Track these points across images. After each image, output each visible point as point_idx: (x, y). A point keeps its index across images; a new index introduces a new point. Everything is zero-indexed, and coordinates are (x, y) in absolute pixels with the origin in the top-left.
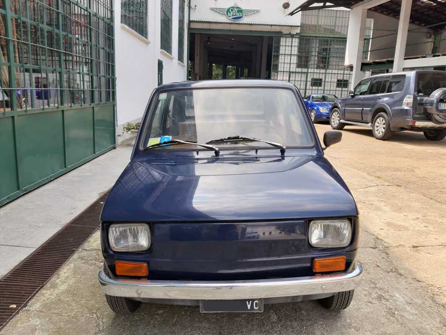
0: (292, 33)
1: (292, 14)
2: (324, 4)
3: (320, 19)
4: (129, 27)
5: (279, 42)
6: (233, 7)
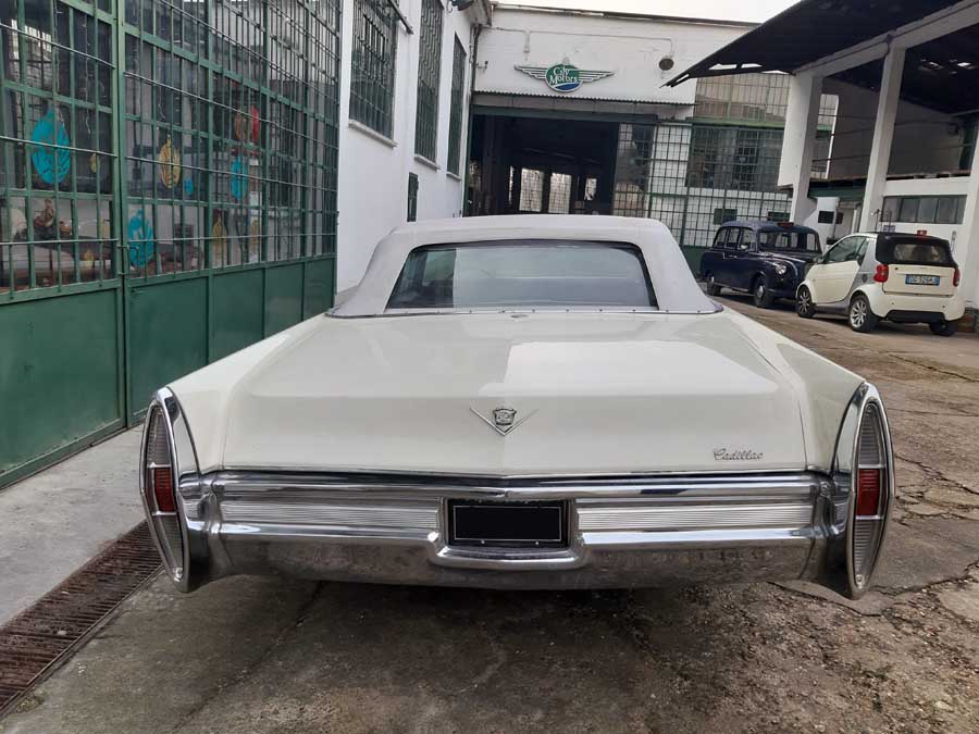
0: (676, 119)
1: (673, 83)
2: (739, 66)
3: (735, 92)
4: (362, 122)
5: (649, 136)
6: (559, 66)
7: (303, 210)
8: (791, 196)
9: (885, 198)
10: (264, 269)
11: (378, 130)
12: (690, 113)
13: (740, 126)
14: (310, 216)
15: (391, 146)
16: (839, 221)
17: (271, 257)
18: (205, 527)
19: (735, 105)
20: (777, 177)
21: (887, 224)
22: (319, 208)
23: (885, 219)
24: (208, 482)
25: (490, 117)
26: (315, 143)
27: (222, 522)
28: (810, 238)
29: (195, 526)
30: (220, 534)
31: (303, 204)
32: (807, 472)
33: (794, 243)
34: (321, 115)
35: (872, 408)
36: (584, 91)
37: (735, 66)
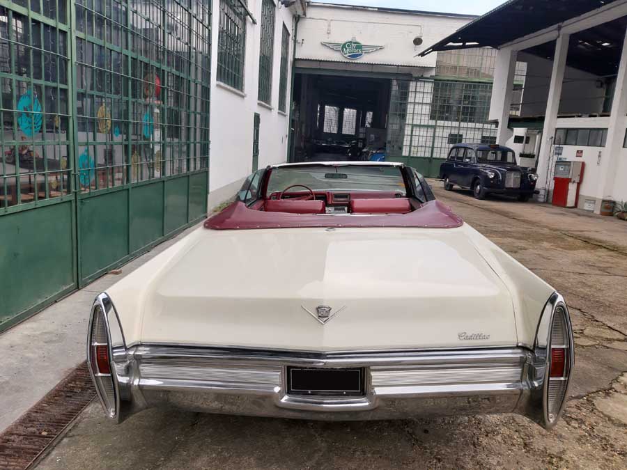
0: (425, 76)
1: (422, 54)
2: (464, 44)
3: (461, 60)
4: (225, 83)
5: (407, 87)
6: (351, 42)
7: (188, 142)
8: (497, 127)
9: (557, 129)
10: (164, 181)
11: (235, 87)
12: (433, 73)
13: (464, 82)
14: (192, 145)
15: (243, 97)
16: (527, 142)
17: (168, 173)
18: (130, 381)
19: (461, 68)
20: (488, 114)
21: (558, 146)
22: (198, 140)
23: (556, 142)
24: (131, 353)
25: (305, 74)
26: (196, 99)
27: (141, 377)
28: (510, 154)
29: (123, 380)
30: (139, 385)
31: (188, 138)
32: (518, 347)
33: (499, 158)
34: (199, 80)
35: (560, 309)
36: (366, 59)
37: (461, 44)
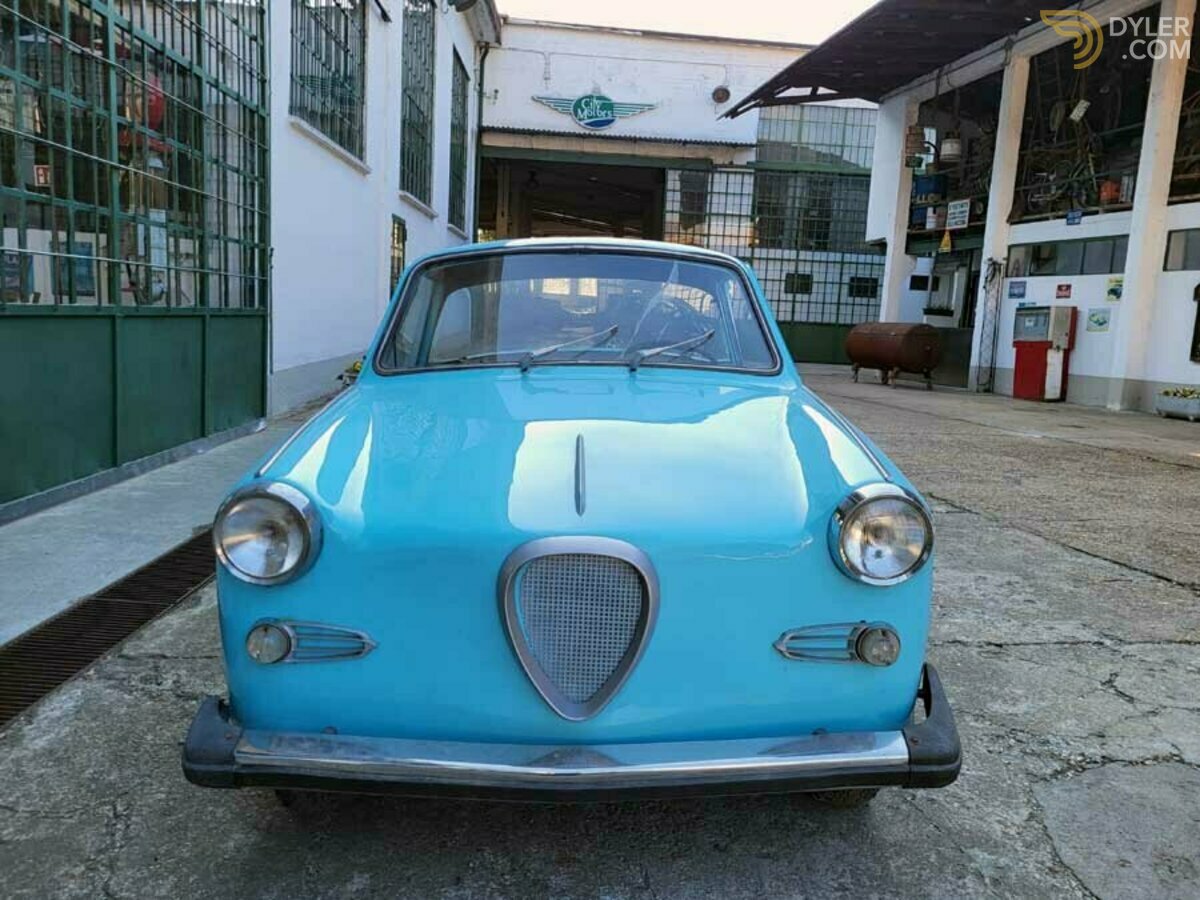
0: (735, 163)
2: (815, 90)
4: (314, 126)
6: (591, 97)
8: (884, 255)
9: (1010, 248)
10: (113, 318)
11: (341, 145)
12: (751, 156)
13: (813, 172)
15: (365, 172)
16: (935, 287)
20: (864, 233)
21: (1014, 279)
34: (238, 91)
36: (619, 128)
